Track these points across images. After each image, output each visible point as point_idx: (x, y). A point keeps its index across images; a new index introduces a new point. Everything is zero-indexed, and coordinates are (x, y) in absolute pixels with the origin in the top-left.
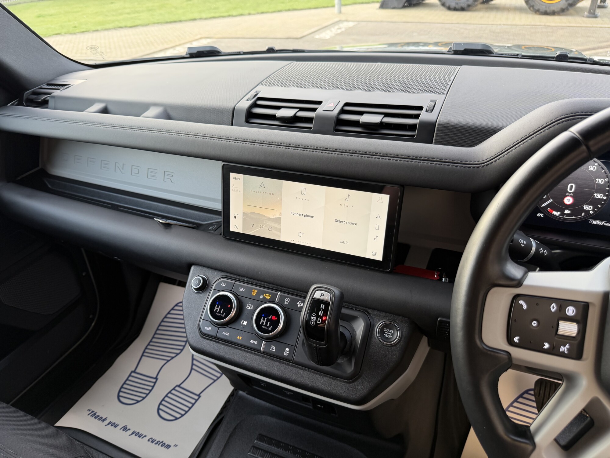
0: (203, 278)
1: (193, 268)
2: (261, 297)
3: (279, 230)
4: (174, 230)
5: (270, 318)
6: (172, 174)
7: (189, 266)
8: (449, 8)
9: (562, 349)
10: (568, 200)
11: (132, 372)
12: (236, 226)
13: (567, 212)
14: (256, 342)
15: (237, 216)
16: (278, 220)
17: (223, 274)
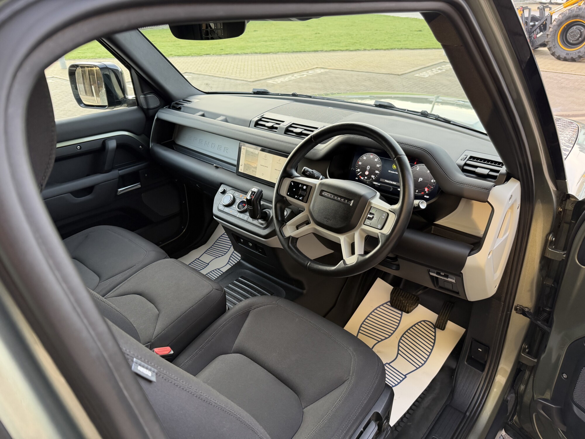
0: (224, 189)
1: (222, 185)
2: (243, 198)
3: (256, 172)
4: (219, 169)
5: (243, 205)
6: (227, 149)
7: (221, 184)
8: (559, 58)
9: (300, 198)
10: (367, 173)
11: (197, 259)
12: (241, 169)
13: (366, 178)
14: (236, 214)
15: (242, 165)
16: (256, 168)
17: (232, 188)
